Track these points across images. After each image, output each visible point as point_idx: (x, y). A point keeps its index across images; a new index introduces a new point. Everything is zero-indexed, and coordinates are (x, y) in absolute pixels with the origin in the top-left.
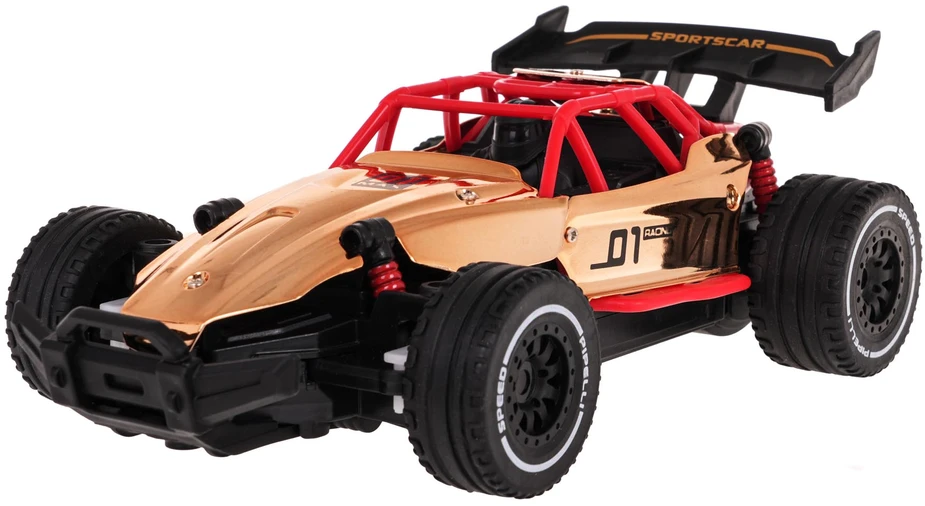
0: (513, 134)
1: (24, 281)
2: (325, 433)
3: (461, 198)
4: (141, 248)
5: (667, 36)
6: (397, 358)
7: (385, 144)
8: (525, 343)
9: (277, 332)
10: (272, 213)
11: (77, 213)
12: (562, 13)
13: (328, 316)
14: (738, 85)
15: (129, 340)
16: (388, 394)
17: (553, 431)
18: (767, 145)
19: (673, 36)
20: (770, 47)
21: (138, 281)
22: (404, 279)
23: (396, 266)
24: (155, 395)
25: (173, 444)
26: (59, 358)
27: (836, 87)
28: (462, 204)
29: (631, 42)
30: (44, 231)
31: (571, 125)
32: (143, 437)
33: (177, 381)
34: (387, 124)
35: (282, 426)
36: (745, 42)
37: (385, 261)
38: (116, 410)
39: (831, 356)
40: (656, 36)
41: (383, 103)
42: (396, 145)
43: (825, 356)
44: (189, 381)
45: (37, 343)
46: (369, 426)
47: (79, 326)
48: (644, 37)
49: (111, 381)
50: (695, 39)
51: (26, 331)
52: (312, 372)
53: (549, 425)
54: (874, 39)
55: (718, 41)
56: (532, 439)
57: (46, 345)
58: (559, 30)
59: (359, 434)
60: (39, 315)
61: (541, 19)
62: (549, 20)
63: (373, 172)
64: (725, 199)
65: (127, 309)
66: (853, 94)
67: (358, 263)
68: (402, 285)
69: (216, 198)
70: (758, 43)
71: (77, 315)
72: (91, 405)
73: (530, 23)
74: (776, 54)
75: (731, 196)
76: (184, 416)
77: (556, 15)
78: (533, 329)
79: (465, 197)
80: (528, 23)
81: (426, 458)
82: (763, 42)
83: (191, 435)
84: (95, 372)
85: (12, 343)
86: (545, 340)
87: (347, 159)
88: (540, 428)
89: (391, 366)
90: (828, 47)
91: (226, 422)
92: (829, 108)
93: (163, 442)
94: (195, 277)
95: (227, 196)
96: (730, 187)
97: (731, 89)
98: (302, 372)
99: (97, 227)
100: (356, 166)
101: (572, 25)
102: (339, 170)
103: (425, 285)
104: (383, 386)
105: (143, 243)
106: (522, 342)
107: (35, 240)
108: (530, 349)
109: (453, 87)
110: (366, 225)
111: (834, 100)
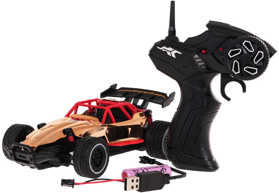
0: (100, 111)
1: (6, 136)
2: (59, 166)
3: (86, 124)
4: (27, 131)
5: (135, 91)
6: (72, 153)
7: (76, 113)
8: (95, 150)
9: (51, 148)
10: (51, 126)
11: (16, 125)
12: (116, 85)
13: (60, 145)
14: (147, 102)
15: (24, 149)
16: (70, 160)
17: (100, 167)
18: (151, 114)
19: (137, 91)
20: (154, 94)
21: (26, 138)
22: (74, 139)
23: (73, 136)
24: (28, 159)
25: (31, 168)
26: (11, 151)
27: (164, 103)
28: (87, 125)
29: (129, 92)
30: (10, 127)
31: (109, 110)
32: (26, 166)
33: (31, 156)
34: (76, 109)
35: (51, 165)
36: (150, 93)
37: (71, 136)
38: (21, 161)
39: (159, 154)
40: (133, 91)
41: (75, 105)
42: (78, 113)
43: (158, 154)
44: (33, 156)
45: (8, 149)
46: (67, 166)
47: (15, 146)
48: (131, 91)
49: (20, 156)
50: (141, 92)
51: (6, 146)
52: (57, 156)
53: (100, 165)
54: (174, 93)
55: (145, 92)
56: (96, 168)
57: (9, 149)
58: (115, 89)
59: (66, 167)
60: (9, 144)
61: (111, 87)
62: (113, 87)
63: (73, 118)
64: (140, 125)
65: (24, 143)
66: (169, 104)
67: (65, 136)
68: (74, 140)
69: (41, 123)
70: (152, 93)
71: (14, 144)
72: (17, 160)
73: (109, 87)
74: (156, 95)
75: (142, 124)
76: (33, 162)
77: (114, 86)
78: (96, 148)
79: (87, 124)
80: (108, 87)
81: (77, 172)
82: (153, 93)
83: (34, 166)
84: (18, 154)
85: (3, 147)
86: (98, 150)
87: (68, 115)
88: (98, 166)
89: (71, 155)
90: (165, 95)
91: (40, 164)
92: (163, 107)
93: (30, 167)
94: (36, 138)
95: (44, 123)
96: (142, 122)
97: (146, 103)
98: (55, 155)
99: (20, 127)
100: (69, 117)
101: (118, 88)
102: (66, 117)
103: (77, 140)
104: (70, 158)
105: (28, 131)
106: (94, 150)
107: (8, 129)
108: (95, 152)
109: (90, 102)
110: (67, 129)
111: (164, 106)
